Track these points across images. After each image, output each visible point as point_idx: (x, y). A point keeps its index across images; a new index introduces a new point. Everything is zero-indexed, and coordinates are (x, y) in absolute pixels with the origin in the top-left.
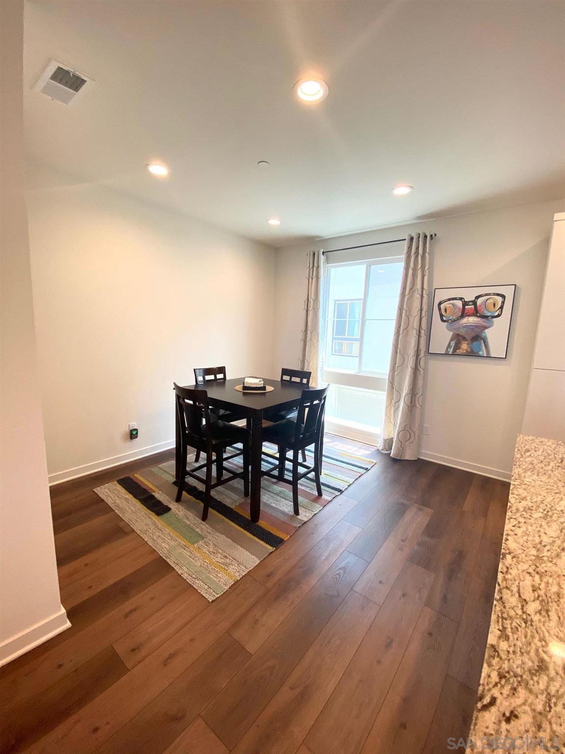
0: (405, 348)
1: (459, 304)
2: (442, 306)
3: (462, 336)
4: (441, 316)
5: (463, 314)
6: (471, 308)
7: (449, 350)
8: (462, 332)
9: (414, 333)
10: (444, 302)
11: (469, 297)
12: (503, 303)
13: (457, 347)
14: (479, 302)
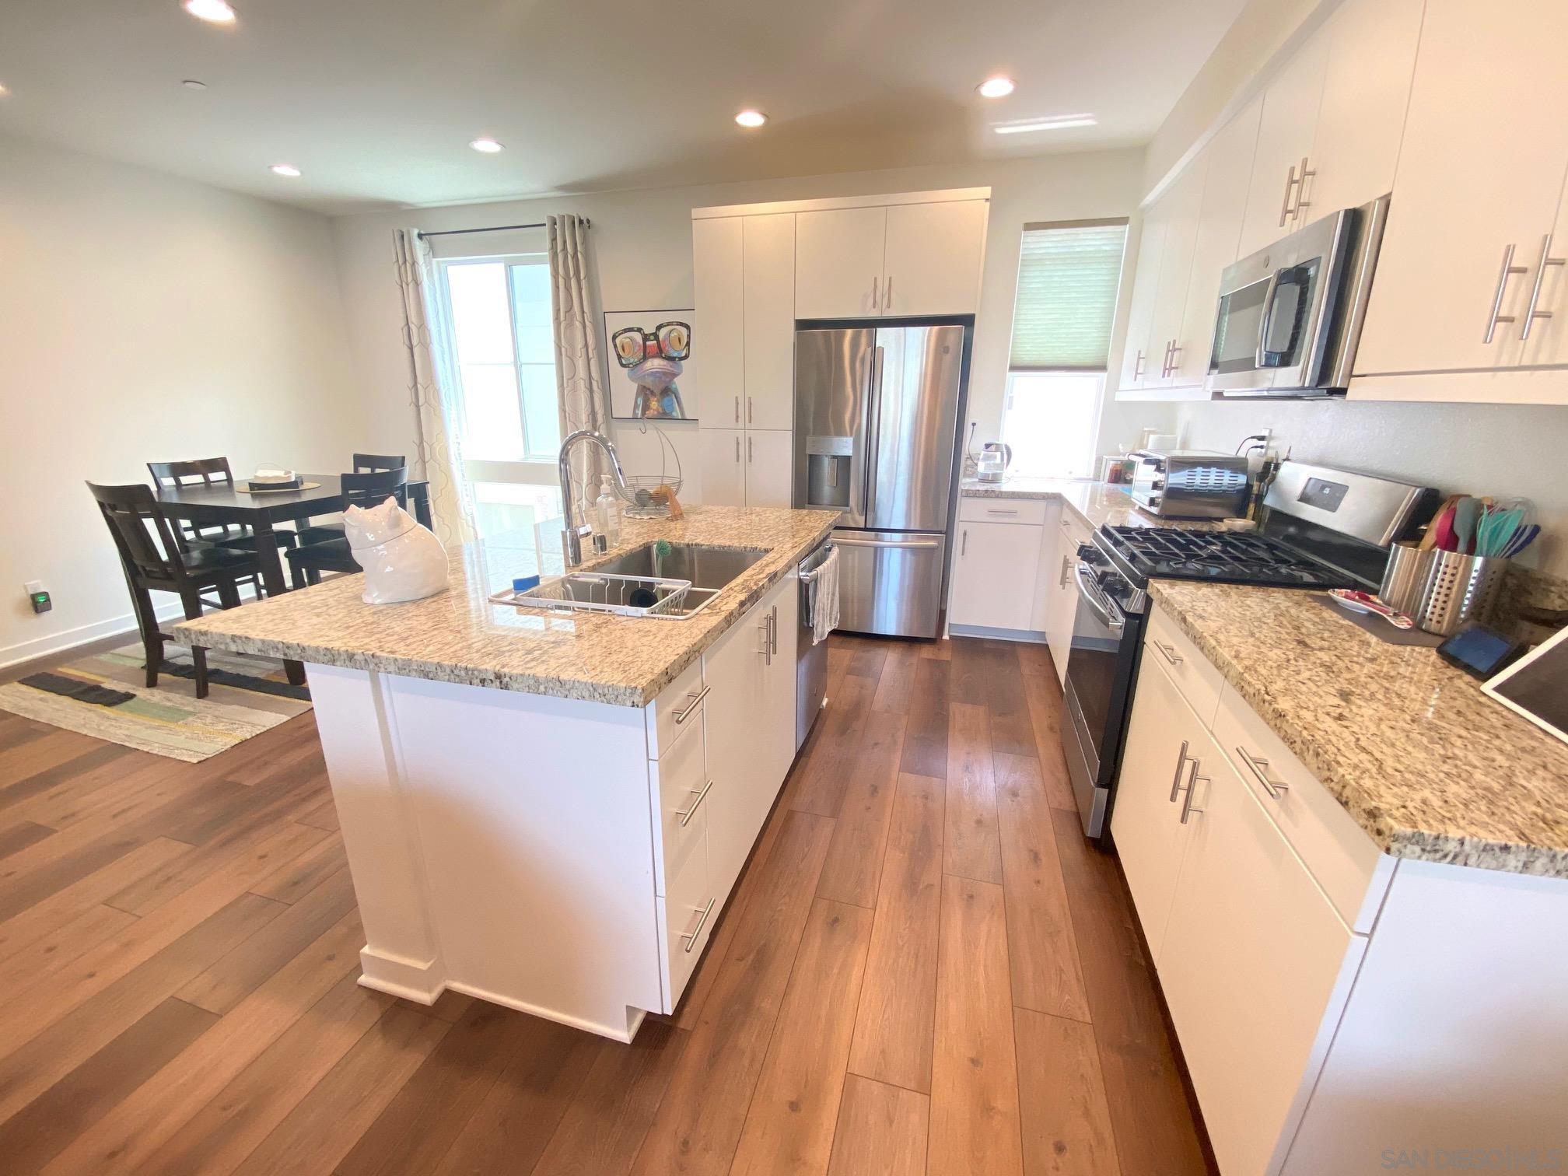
3: (649, 389)
5: (646, 356)
6: (653, 345)
7: (637, 412)
8: (649, 382)
10: (620, 335)
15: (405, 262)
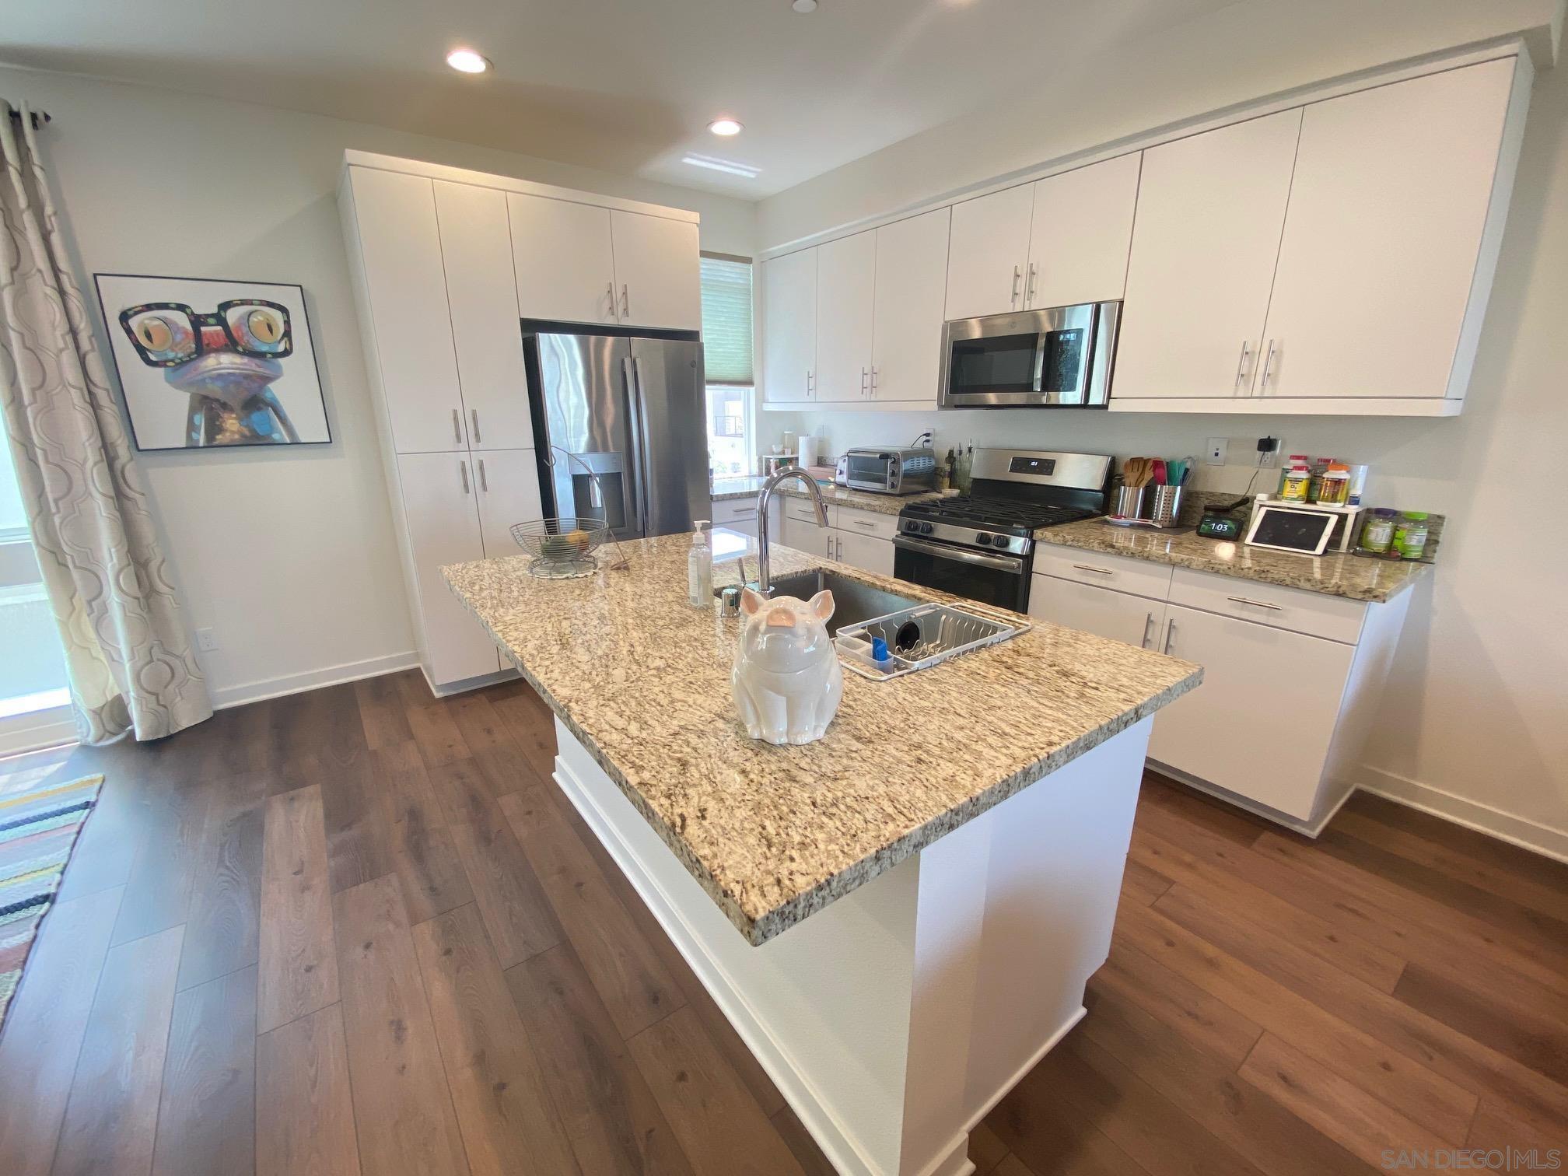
2: (133, 324)
3: (217, 401)
5: (202, 348)
8: (215, 390)
13: (214, 428)
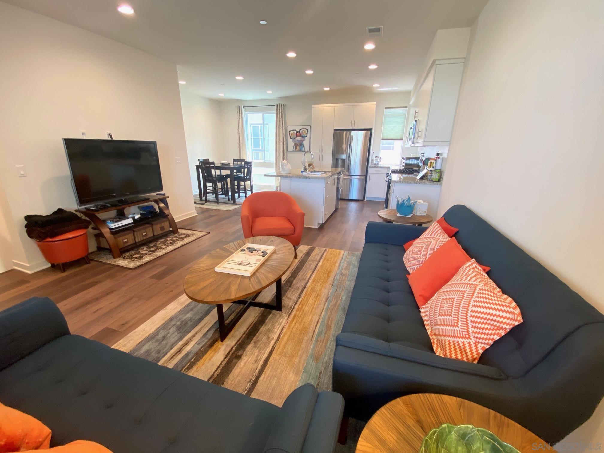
0: (279, 150)
1: (295, 132)
2: (290, 133)
3: (297, 144)
4: (290, 137)
5: (297, 136)
6: (299, 134)
7: (293, 149)
8: (297, 142)
9: (281, 143)
10: (291, 131)
11: (298, 130)
12: (307, 132)
13: (296, 148)
14: (301, 131)
15: (239, 113)
